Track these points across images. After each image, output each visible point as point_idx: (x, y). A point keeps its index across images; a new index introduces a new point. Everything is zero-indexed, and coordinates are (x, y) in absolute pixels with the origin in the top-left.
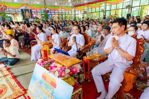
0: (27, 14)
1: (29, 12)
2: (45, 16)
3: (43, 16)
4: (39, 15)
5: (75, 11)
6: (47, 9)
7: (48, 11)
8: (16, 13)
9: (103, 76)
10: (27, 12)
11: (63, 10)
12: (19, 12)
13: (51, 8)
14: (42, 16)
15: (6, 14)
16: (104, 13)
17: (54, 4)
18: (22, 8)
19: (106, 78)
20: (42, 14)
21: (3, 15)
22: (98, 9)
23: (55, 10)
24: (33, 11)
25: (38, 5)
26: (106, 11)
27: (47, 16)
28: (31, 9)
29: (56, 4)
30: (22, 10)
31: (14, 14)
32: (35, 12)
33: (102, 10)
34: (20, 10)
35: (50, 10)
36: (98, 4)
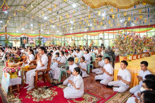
0: (24, 40)
1: (26, 39)
2: (38, 42)
5: (65, 39)
6: (41, 37)
10: (25, 39)
11: (54, 37)
13: (44, 35)
15: (9, 41)
18: (21, 36)
20: (36, 41)
21: (6, 41)
22: (82, 38)
23: (47, 37)
24: (29, 38)
25: (33, 34)
26: (87, 40)
27: (40, 42)
28: (27, 37)
29: (48, 33)
30: (21, 37)
32: (31, 39)
34: (20, 38)
35: (43, 37)
36: (82, 34)
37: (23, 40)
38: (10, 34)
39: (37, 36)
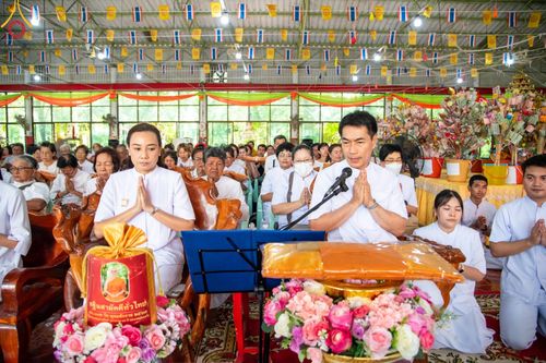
26: (33, 123)
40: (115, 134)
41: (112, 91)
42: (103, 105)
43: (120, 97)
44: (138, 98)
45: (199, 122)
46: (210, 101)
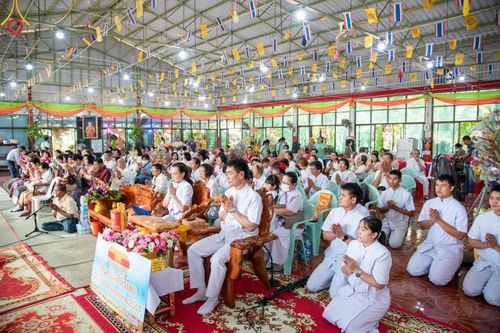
0: (90, 128)
1: (94, 125)
2: (135, 133)
3: (130, 131)
4: (120, 130)
5: (218, 122)
6: (143, 115)
7: (145, 121)
8: (63, 128)
9: (204, 258)
10: (90, 124)
11: (184, 117)
12: (70, 122)
13: (152, 111)
14: (126, 134)
15: (40, 129)
16: (294, 131)
17: (163, 103)
18: (79, 115)
19: (206, 261)
20: (126, 129)
21: (32, 132)
22: (278, 121)
23: (162, 117)
24: (104, 119)
25: (120, 105)
26: (298, 127)
27: (139, 133)
28: (100, 116)
29: (167, 104)
30: (78, 118)
31: (56, 130)
32: (109, 122)
33: (288, 123)
34: (73, 118)
35: (149, 118)
36: (278, 108)
37: (86, 125)
38: (44, 107)
39: (130, 113)
40: (352, 134)
41: (350, 99)
42: (344, 111)
43: (357, 104)
44: (372, 104)
45: (424, 123)
46: (437, 102)
